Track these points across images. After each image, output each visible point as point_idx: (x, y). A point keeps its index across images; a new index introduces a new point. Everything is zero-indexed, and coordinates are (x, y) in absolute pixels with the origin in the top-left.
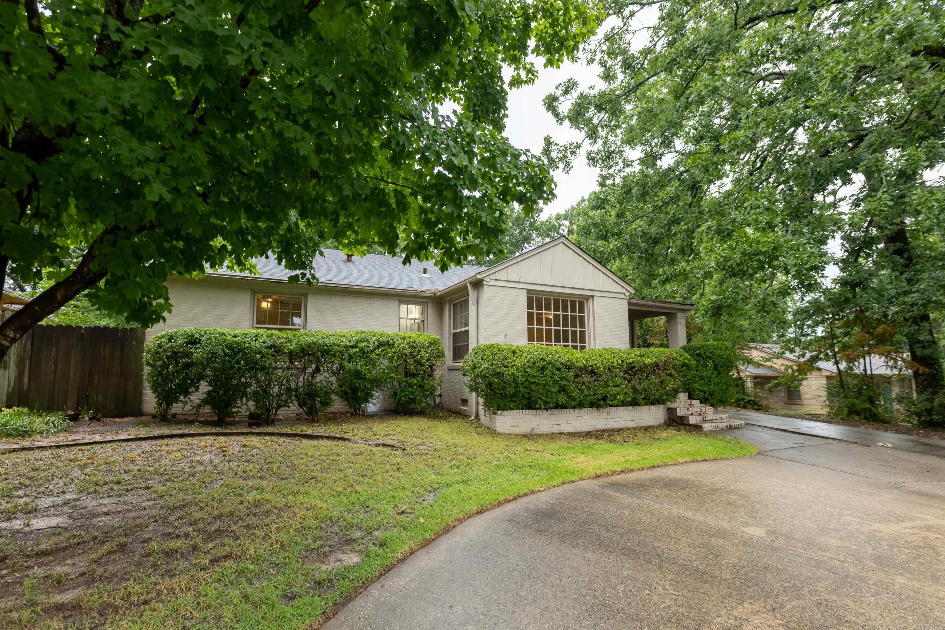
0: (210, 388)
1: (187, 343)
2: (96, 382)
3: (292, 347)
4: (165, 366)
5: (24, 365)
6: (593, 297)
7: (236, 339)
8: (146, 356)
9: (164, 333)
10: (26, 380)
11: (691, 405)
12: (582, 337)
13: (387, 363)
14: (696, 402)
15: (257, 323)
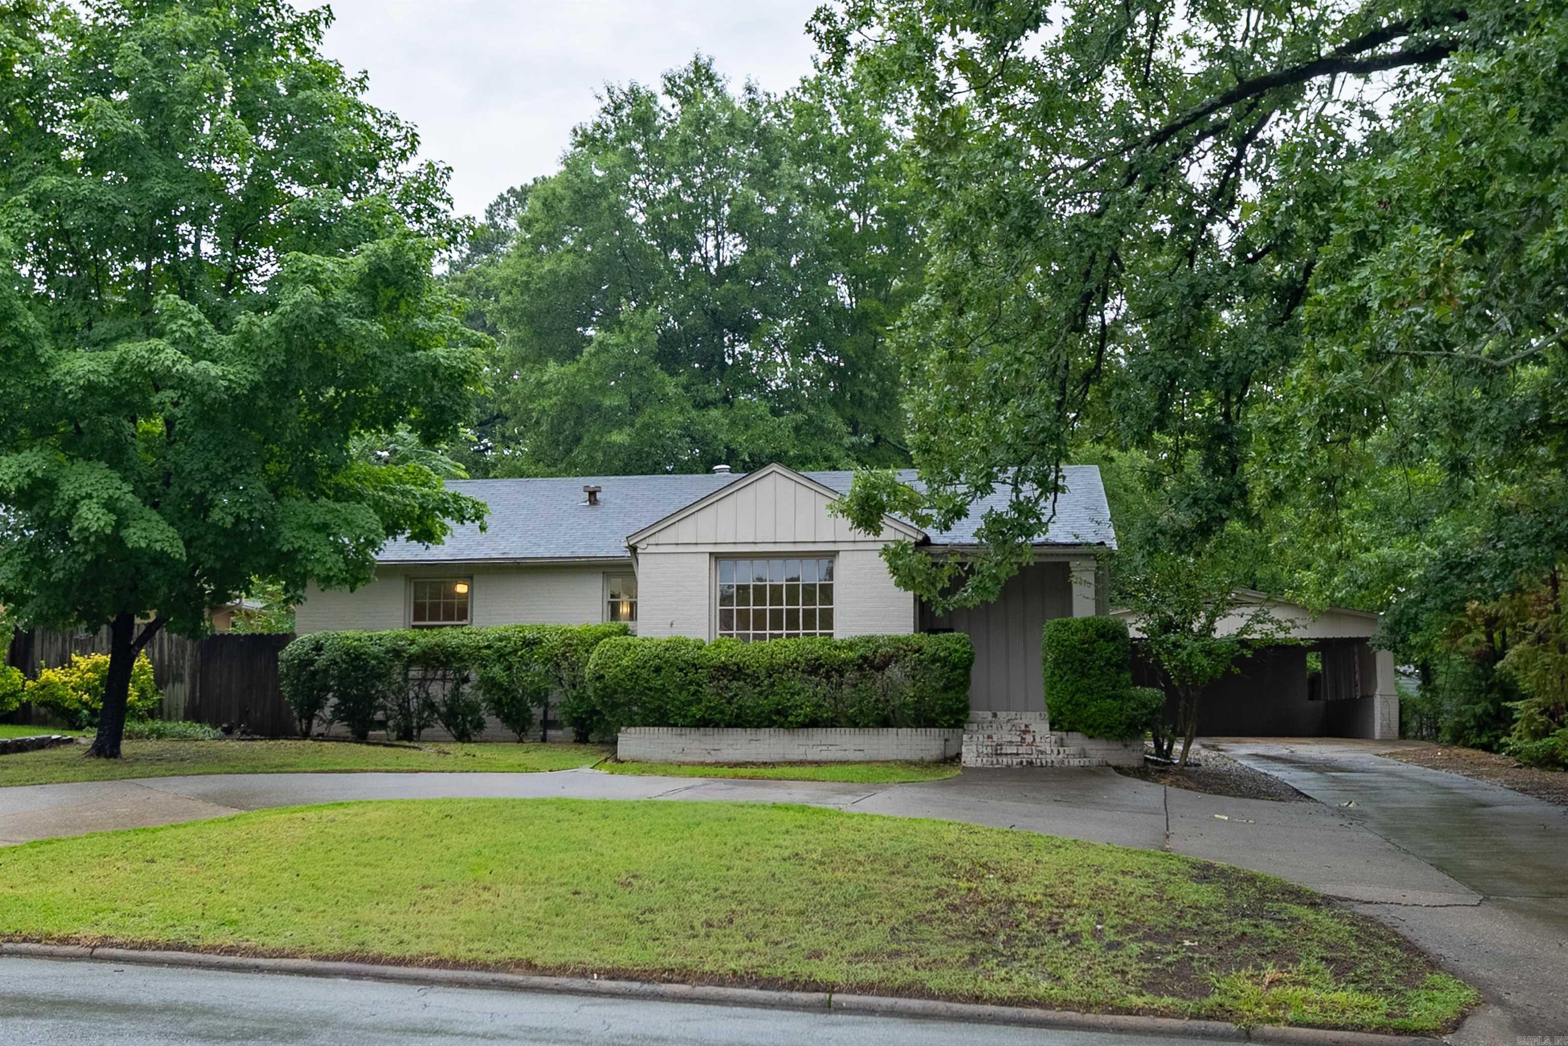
0: (338, 701)
1: (314, 650)
2: (254, 696)
3: (410, 651)
5: (196, 678)
6: (838, 552)
10: (199, 695)
11: (1026, 732)
12: (827, 620)
13: (539, 668)
14: (1041, 727)
15: (415, 620)
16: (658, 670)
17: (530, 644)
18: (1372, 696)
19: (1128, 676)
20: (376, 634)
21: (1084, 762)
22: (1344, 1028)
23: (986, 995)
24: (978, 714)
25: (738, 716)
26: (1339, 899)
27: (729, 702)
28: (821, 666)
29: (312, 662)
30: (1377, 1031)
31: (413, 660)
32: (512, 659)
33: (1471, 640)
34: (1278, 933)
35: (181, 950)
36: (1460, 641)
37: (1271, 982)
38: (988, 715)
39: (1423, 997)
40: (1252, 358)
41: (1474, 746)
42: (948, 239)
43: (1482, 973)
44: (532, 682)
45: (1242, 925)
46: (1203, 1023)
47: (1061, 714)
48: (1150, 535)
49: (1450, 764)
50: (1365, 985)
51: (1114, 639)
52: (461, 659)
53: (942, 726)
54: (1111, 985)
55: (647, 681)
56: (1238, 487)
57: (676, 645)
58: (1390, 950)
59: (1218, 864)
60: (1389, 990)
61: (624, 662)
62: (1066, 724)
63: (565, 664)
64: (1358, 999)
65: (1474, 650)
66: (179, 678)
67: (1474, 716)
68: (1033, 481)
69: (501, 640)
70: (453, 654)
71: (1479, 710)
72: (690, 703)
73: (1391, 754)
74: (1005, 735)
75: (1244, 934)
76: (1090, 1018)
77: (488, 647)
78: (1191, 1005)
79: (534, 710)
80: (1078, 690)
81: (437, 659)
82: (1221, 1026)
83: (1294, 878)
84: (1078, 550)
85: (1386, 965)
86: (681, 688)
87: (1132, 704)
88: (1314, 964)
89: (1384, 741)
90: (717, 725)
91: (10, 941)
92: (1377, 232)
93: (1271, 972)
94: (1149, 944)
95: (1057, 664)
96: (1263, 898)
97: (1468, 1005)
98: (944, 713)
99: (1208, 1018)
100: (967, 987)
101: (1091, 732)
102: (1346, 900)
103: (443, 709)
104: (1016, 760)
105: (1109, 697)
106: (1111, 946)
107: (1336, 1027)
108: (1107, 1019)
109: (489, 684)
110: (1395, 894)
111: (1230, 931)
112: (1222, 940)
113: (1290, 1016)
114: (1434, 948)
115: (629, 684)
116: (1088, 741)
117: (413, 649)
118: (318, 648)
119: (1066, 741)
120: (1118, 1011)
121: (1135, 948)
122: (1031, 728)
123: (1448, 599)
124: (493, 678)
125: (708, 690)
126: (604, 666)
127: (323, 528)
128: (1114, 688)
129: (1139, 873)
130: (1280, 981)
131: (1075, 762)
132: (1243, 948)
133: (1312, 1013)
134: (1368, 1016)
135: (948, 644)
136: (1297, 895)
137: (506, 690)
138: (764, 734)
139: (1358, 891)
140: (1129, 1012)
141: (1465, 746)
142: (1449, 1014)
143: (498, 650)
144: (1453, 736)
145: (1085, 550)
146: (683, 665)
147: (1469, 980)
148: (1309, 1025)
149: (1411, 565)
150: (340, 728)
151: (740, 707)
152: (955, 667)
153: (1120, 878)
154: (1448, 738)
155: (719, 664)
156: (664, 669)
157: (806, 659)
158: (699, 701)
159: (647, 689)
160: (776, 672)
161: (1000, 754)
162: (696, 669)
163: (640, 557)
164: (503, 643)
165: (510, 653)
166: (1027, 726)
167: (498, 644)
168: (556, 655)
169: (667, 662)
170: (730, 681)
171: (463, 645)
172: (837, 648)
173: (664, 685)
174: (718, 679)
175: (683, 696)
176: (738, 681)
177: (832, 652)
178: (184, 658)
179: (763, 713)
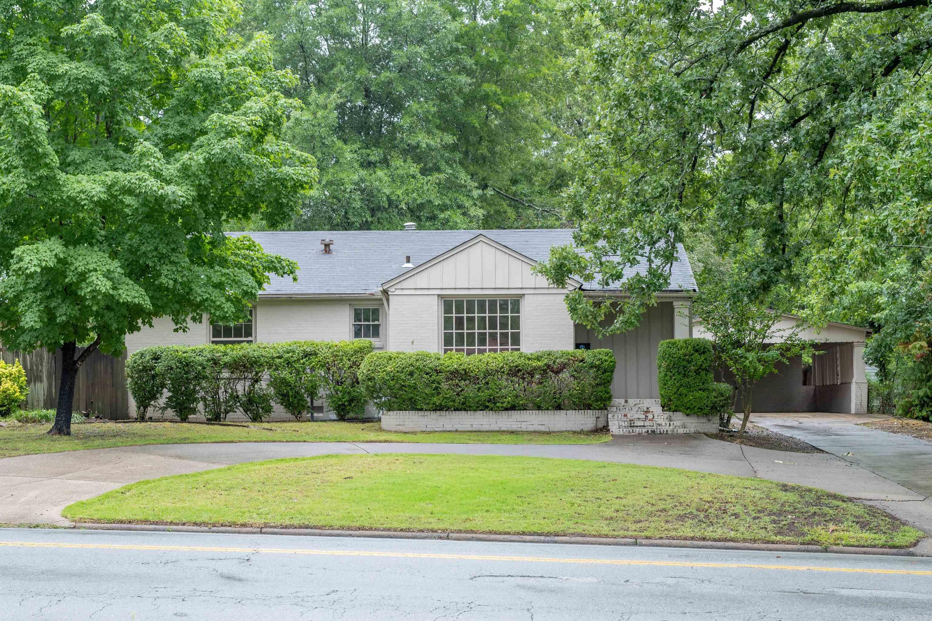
0: (170, 394)
1: (152, 359)
2: (97, 391)
3: (226, 360)
4: (140, 378)
5: (52, 378)
6: (524, 295)
7: (185, 355)
8: (127, 371)
9: (138, 351)
10: (54, 391)
11: (647, 412)
12: (516, 339)
13: (315, 371)
14: (656, 409)
15: (213, 337)
16: (411, 374)
17: (307, 355)
18: (850, 383)
19: (712, 376)
21: (686, 430)
22: (867, 547)
23: (708, 538)
24: (617, 401)
25: (463, 404)
26: (855, 499)
27: (458, 394)
28: (519, 371)
29: (153, 368)
30: (881, 547)
32: (297, 365)
33: (918, 346)
34: (831, 512)
35: (307, 528)
36: (910, 347)
37: (833, 531)
38: (622, 401)
39: (900, 535)
40: (801, 190)
41: (917, 418)
42: (616, 106)
43: (926, 527)
44: (311, 381)
45: (813, 509)
46: (806, 546)
47: (670, 400)
48: (735, 292)
49: (901, 429)
50: (874, 531)
51: (704, 353)
52: (260, 365)
53: (595, 409)
54: (763, 533)
55: (404, 381)
56: (787, 261)
57: (422, 357)
58: (884, 518)
59: (789, 484)
60: (884, 533)
61: (388, 369)
62: (673, 407)
63: (333, 369)
64: (872, 536)
65: (919, 353)
66: (39, 379)
67: (918, 397)
68: (662, 256)
70: (256, 362)
71: (921, 393)
72: (433, 395)
73: (865, 424)
74: (634, 414)
75: (815, 513)
76: (756, 545)
77: (280, 357)
78: (800, 539)
79: (308, 400)
80: (681, 385)
82: (814, 547)
83: (832, 490)
84: (679, 294)
85: (883, 524)
86: (427, 385)
87: (714, 394)
88: (850, 524)
89: (858, 414)
90: (448, 409)
91: (214, 526)
92: (891, 193)
93: (832, 527)
94: (773, 517)
95: (668, 369)
96: (819, 498)
97: (920, 537)
98: (597, 401)
99: (808, 544)
100: (698, 535)
101: (688, 412)
102: (859, 499)
103: (243, 400)
104: (644, 430)
105: (700, 390)
106: (755, 518)
107: (864, 546)
108: (765, 546)
109: (279, 382)
110: (883, 497)
111: (807, 512)
112: (806, 515)
113: (843, 542)
114: (903, 518)
115: (392, 383)
116: (685, 417)
117: (227, 359)
118: (157, 358)
119: (673, 418)
120: (768, 542)
121: (767, 519)
122: (651, 410)
123: (909, 332)
124: (283, 379)
125: (444, 386)
127: (219, 286)
128: (703, 383)
129: (753, 488)
130: (836, 530)
131: (681, 431)
132: (817, 517)
133: (853, 541)
134: (877, 542)
135: (601, 356)
136: (835, 497)
137: (292, 386)
139: (864, 495)
140: (773, 543)
141: (911, 418)
142: (912, 540)
143: (287, 359)
144: (904, 411)
145: (685, 294)
146: (429, 370)
147: (919, 529)
148: (852, 546)
149: (880, 293)
150: (170, 413)
151: (465, 398)
152: (605, 371)
153: (745, 490)
154: (900, 412)
155: (452, 370)
156: (416, 373)
157: (510, 366)
158: (439, 394)
159: (403, 386)
160: (490, 374)
161: (634, 426)
162: (437, 373)
163: (390, 297)
164: (290, 354)
165: (294, 361)
166: (647, 408)
167: (287, 355)
168: (328, 363)
169: (417, 368)
170: (460, 381)
171: (262, 356)
172: (529, 359)
173: (415, 384)
174: (452, 379)
175: (428, 391)
176: (465, 380)
177: (527, 362)
178: (42, 365)
179: (479, 400)
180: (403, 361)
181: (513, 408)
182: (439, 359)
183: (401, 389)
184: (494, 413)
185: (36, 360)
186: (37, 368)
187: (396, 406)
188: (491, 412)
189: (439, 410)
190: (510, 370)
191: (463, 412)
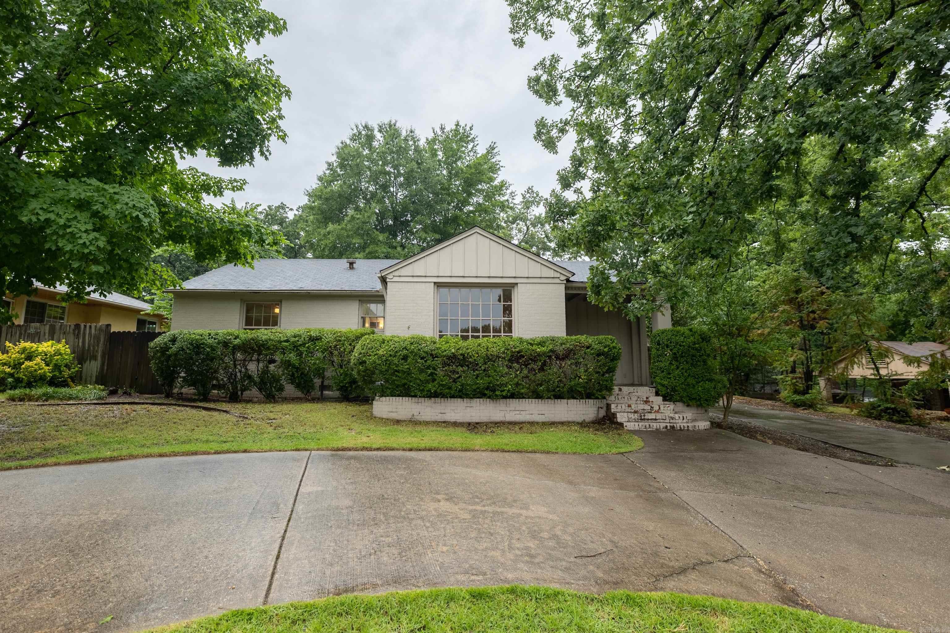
2: (142, 369)
6: (517, 284)
10: (106, 368)
11: (650, 403)
12: (509, 327)
13: (319, 355)
14: (656, 399)
15: (246, 325)
16: (405, 358)
17: (314, 339)
20: (213, 332)
25: (460, 391)
27: (455, 381)
28: (522, 356)
29: (169, 349)
31: (236, 348)
32: (302, 349)
44: (315, 364)
52: (268, 348)
53: (596, 398)
55: (397, 366)
57: (417, 341)
61: (381, 352)
63: (336, 353)
66: (94, 358)
69: (295, 337)
70: (263, 345)
72: (427, 382)
74: (638, 405)
77: (287, 341)
79: (316, 380)
80: (689, 375)
81: (252, 349)
86: (421, 371)
90: (444, 396)
98: (601, 390)
101: (692, 402)
103: (257, 379)
104: (661, 425)
109: (287, 364)
115: (384, 368)
117: (237, 341)
118: (174, 340)
122: (652, 400)
124: (289, 361)
125: (440, 373)
126: (366, 354)
135: (608, 343)
137: (297, 368)
138: (476, 402)
143: (293, 343)
146: (424, 355)
150: (188, 390)
151: (462, 385)
155: (449, 354)
156: (410, 357)
157: (512, 352)
158: (434, 380)
159: (396, 371)
160: (491, 360)
161: (644, 419)
162: (433, 358)
163: (388, 284)
164: (297, 339)
165: (301, 345)
166: (647, 398)
167: (293, 339)
168: (331, 347)
169: (412, 352)
170: (457, 366)
171: (270, 340)
172: (532, 345)
173: (409, 369)
174: (449, 365)
175: (423, 377)
176: (462, 367)
177: (530, 347)
178: (98, 346)
179: (478, 388)
180: (397, 344)
181: (513, 396)
182: (435, 343)
183: (393, 374)
184: (491, 401)
185: (94, 342)
186: (94, 349)
187: (389, 391)
188: (488, 400)
189: (434, 397)
190: (512, 356)
191: (459, 400)
